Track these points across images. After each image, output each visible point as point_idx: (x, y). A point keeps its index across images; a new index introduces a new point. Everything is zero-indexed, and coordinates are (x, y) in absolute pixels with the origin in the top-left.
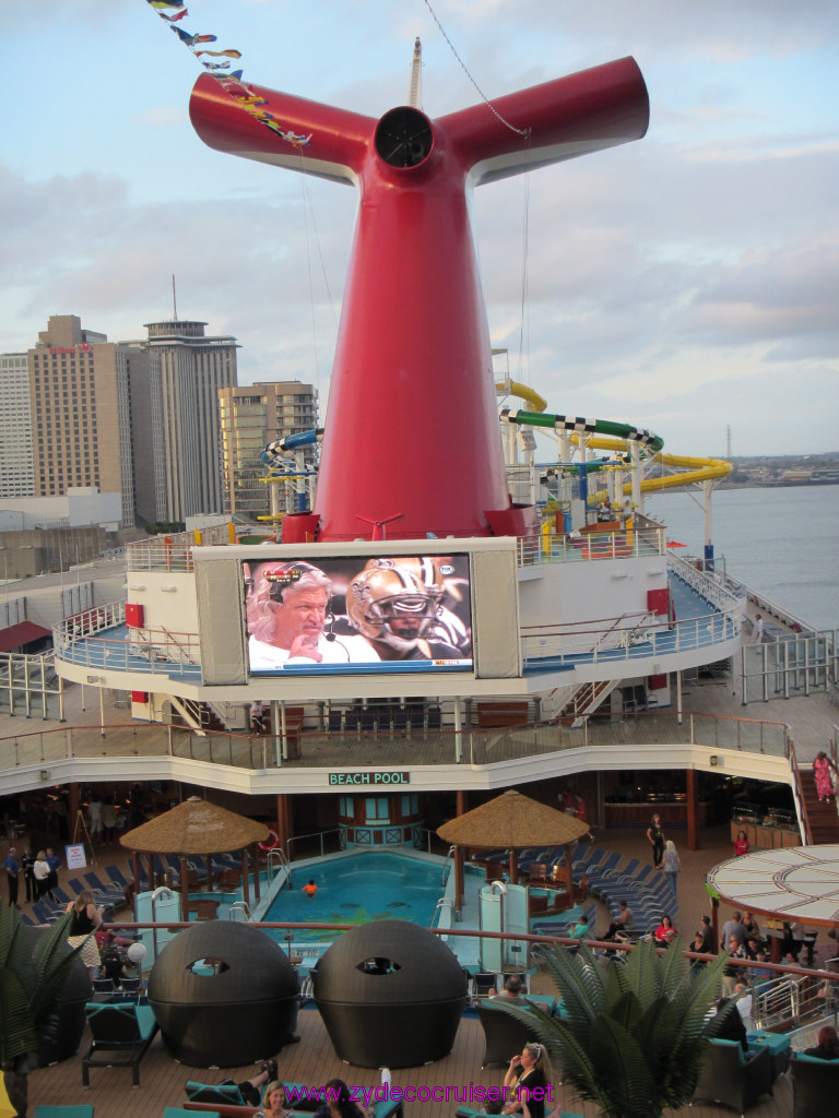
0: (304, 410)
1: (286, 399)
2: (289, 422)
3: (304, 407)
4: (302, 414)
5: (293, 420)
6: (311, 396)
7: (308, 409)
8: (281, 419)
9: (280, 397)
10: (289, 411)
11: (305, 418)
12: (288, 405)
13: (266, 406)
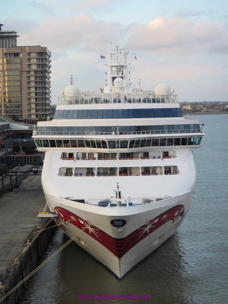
0: (42, 61)
1: (32, 55)
2: (34, 67)
3: (42, 59)
4: (41, 63)
5: (36, 66)
6: (46, 53)
7: (44, 60)
8: (29, 65)
9: (29, 54)
10: (34, 61)
11: (42, 65)
12: (34, 58)
13: (21, 59)
